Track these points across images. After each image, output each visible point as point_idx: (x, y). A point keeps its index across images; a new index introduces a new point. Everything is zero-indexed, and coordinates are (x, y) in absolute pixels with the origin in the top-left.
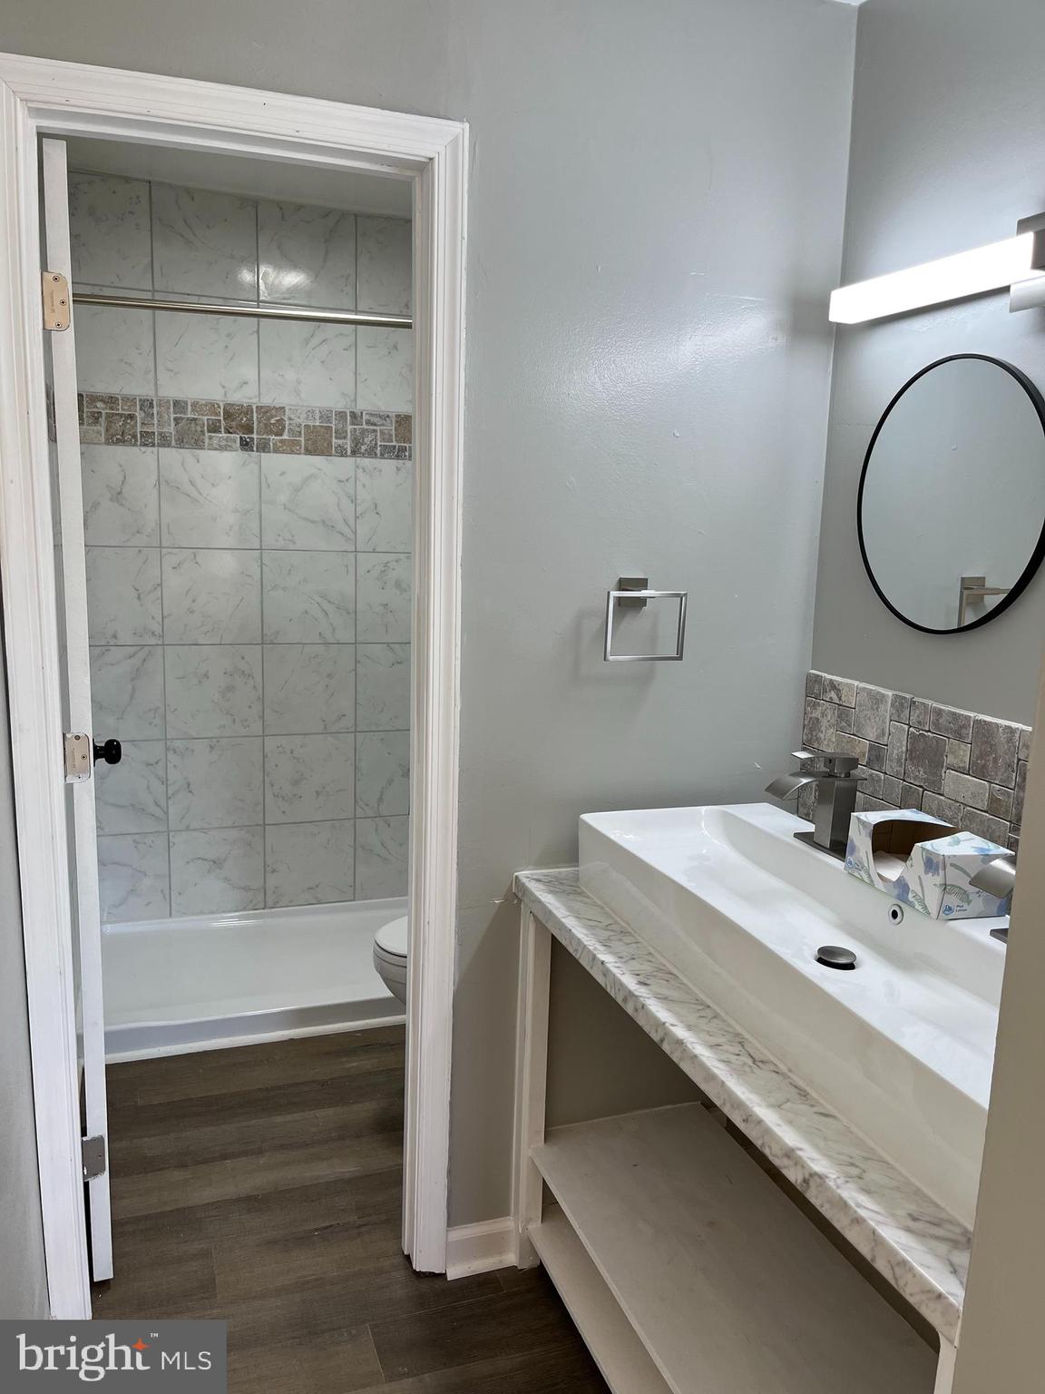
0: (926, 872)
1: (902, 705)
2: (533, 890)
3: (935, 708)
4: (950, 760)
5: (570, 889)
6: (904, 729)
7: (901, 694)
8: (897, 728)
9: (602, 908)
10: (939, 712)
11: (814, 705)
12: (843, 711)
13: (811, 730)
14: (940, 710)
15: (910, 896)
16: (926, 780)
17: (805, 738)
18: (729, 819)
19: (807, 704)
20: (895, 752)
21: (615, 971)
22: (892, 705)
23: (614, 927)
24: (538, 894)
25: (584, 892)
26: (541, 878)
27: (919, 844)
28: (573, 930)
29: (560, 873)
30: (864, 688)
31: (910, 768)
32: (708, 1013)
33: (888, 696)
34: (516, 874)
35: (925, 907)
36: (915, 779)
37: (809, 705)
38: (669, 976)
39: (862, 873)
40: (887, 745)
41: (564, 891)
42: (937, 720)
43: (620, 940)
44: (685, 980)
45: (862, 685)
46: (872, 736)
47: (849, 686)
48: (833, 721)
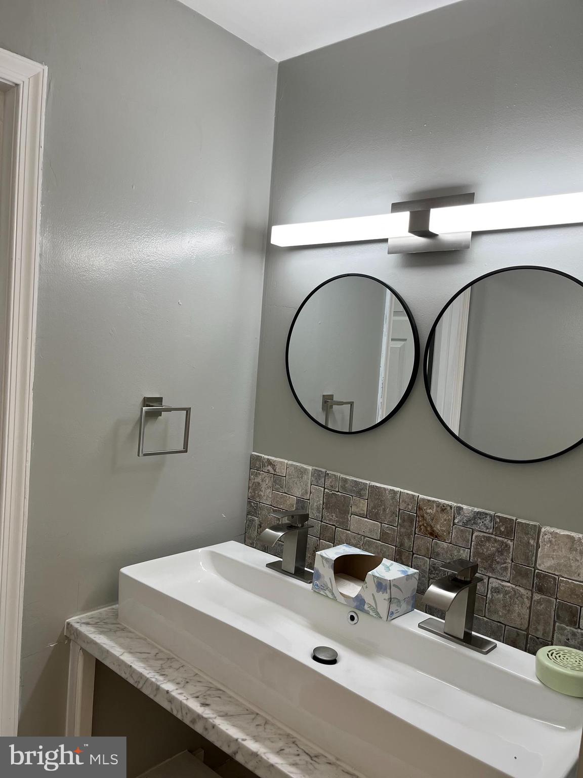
0: (378, 591)
1: (319, 476)
2: (87, 633)
3: (343, 478)
4: (354, 509)
5: (113, 626)
6: (321, 490)
7: (317, 468)
8: (316, 489)
9: (145, 640)
10: (345, 480)
11: (256, 474)
12: (277, 480)
13: (254, 490)
14: (346, 479)
15: (366, 607)
16: (337, 522)
17: (250, 494)
18: (215, 556)
19: (251, 474)
20: (316, 504)
21: (181, 698)
22: (312, 475)
23: (160, 656)
24: (92, 636)
25: (125, 628)
26: (88, 620)
27: (370, 573)
28: (134, 666)
29: (100, 613)
30: (292, 464)
31: (325, 513)
32: (259, 721)
33: (309, 469)
34: (67, 621)
35: (378, 614)
36: (329, 521)
37: (252, 475)
38: (219, 692)
39: (327, 592)
40: (309, 500)
41: (111, 630)
42: (344, 485)
43: (170, 667)
44: (232, 694)
45: (290, 462)
46: (299, 494)
47: (281, 463)
48: (270, 484)
